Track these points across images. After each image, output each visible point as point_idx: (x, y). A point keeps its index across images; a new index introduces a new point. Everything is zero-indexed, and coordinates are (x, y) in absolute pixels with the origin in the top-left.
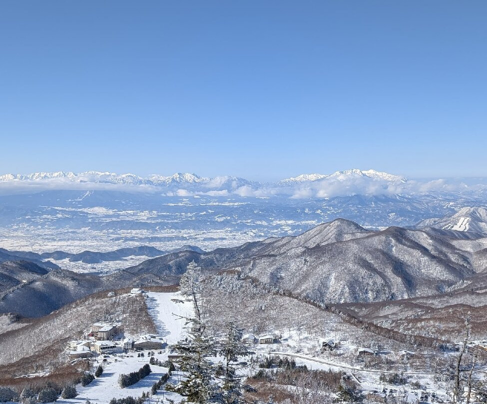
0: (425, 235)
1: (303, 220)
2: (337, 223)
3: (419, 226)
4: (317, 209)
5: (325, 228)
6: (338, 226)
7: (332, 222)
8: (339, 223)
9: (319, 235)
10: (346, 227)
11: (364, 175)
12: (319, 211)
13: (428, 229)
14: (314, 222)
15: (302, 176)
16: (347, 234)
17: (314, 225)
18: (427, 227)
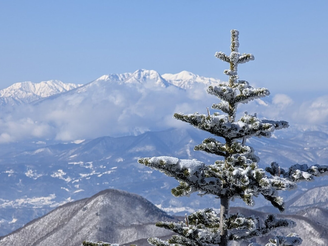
0: (309, 228)
1: (20, 197)
2: (101, 201)
3: (294, 204)
4: (56, 169)
5: (75, 212)
6: (105, 209)
7: (90, 199)
8: (107, 201)
9: (58, 233)
10: (124, 213)
11: (167, 83)
12: (60, 174)
13: (315, 213)
14: (47, 200)
15: (18, 85)
16: (127, 227)
17: (46, 207)
18: (313, 207)
